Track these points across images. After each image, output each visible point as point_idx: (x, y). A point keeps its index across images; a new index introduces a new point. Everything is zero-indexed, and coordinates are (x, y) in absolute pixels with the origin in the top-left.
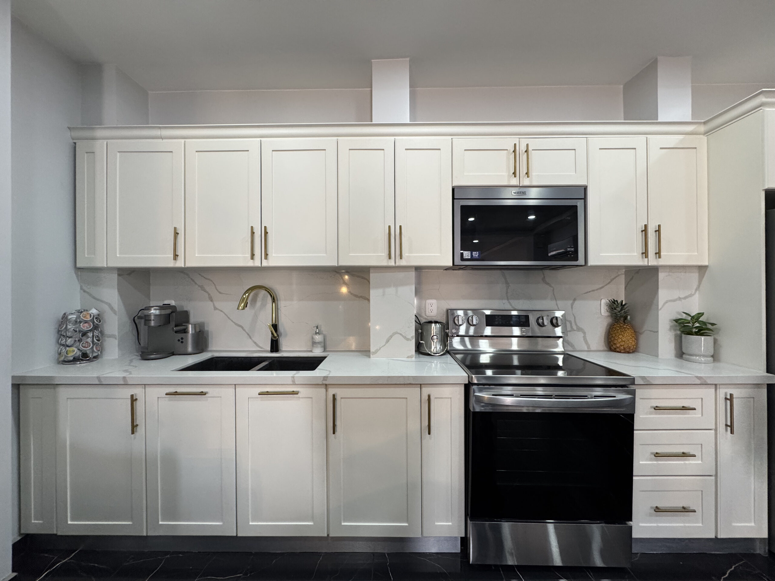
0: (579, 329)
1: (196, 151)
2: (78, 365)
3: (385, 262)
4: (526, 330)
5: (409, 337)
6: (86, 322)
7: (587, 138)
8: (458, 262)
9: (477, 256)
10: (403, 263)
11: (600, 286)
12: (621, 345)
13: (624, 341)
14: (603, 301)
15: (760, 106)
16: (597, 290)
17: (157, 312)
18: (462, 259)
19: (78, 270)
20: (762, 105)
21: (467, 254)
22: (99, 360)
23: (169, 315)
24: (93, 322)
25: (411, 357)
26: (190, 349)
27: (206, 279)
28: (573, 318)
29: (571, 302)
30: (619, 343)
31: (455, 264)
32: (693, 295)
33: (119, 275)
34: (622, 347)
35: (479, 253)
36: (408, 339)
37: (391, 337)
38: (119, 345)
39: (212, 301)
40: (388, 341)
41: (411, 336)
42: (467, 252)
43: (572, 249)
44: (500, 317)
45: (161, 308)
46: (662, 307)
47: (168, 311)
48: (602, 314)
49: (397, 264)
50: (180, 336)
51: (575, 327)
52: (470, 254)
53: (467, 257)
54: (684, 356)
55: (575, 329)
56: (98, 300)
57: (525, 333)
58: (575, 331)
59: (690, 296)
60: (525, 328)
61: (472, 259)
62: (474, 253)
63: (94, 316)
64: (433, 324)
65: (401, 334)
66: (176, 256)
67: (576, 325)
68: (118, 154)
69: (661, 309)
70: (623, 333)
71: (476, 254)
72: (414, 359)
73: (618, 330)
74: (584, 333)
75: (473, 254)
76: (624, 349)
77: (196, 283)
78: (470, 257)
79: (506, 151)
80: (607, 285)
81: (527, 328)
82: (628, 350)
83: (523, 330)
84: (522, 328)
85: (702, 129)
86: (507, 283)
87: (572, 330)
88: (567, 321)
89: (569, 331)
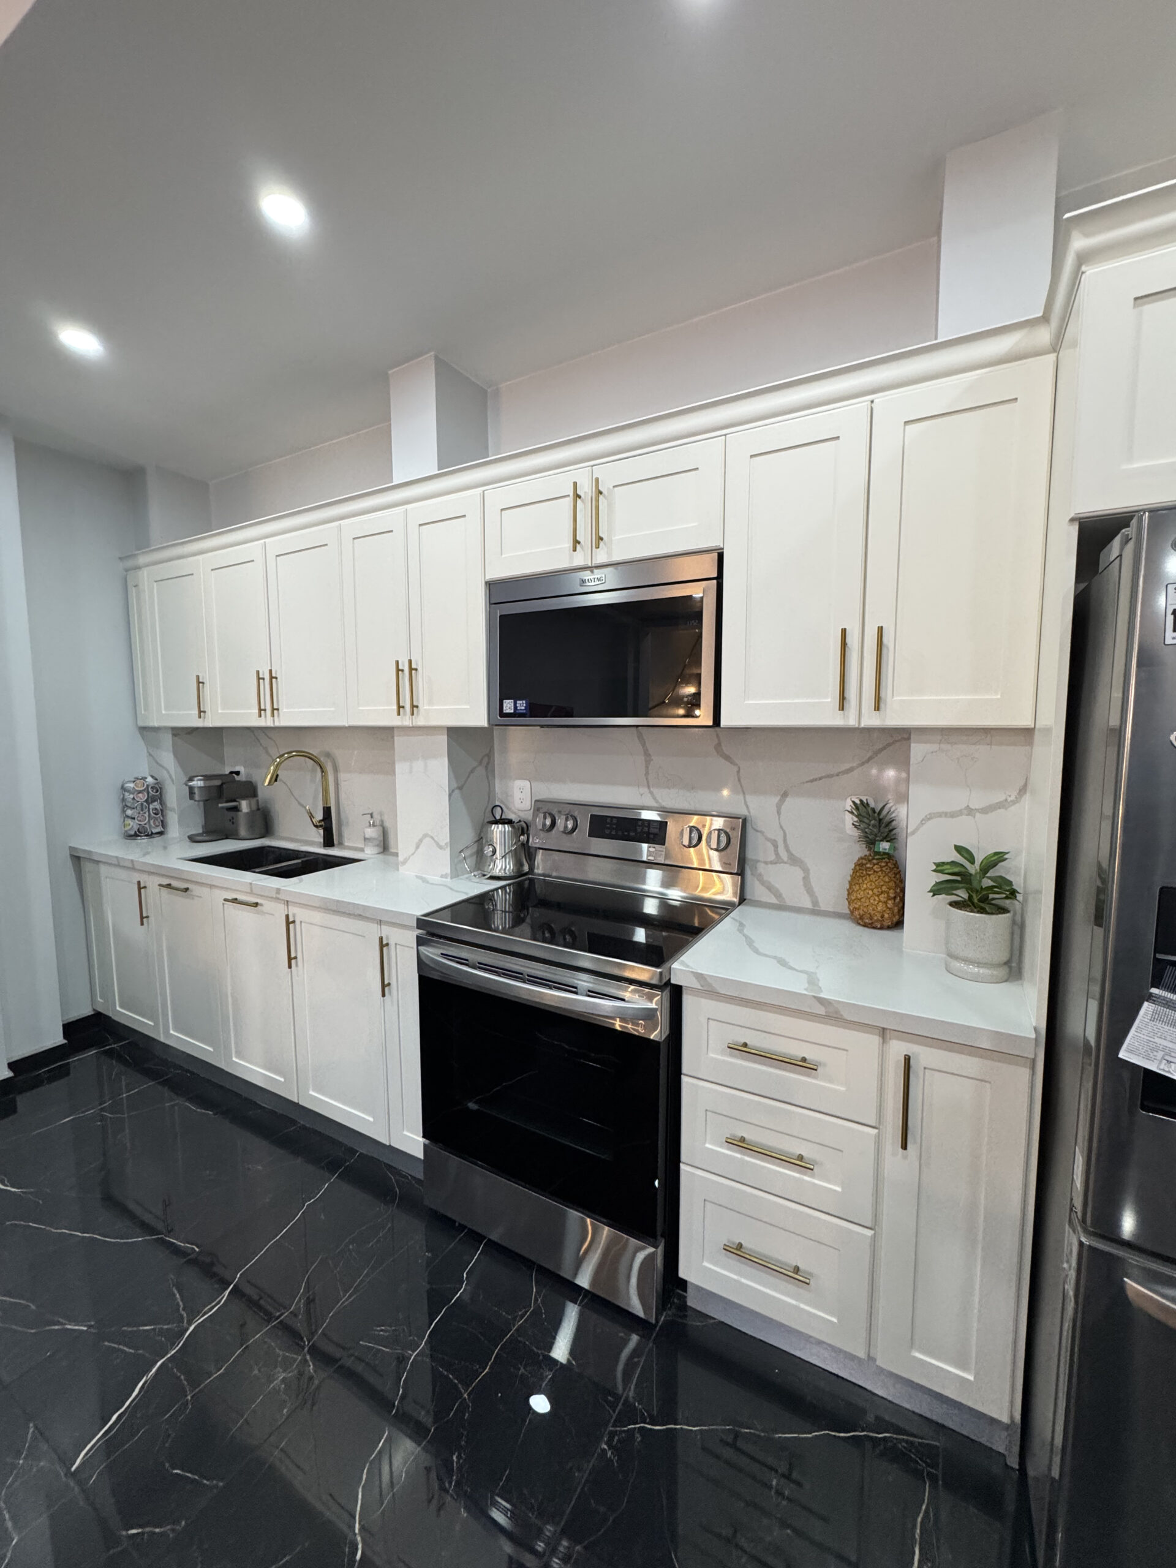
0: (794, 860)
1: (212, 570)
2: (140, 841)
4: (656, 851)
5: (442, 844)
6: (140, 792)
7: (725, 435)
8: (496, 719)
9: (523, 708)
11: (847, 766)
14: (853, 802)
15: (1080, 268)
17: (201, 784)
18: (502, 714)
19: (144, 730)
20: (1082, 260)
21: (508, 706)
22: (162, 836)
23: (220, 787)
24: (148, 793)
26: (243, 832)
27: (270, 738)
28: (779, 833)
29: (776, 800)
31: (491, 723)
32: (1014, 803)
33: (174, 735)
35: (526, 703)
36: (441, 847)
37: (421, 840)
38: (179, 821)
41: (446, 841)
42: (509, 701)
44: (615, 821)
45: (206, 778)
46: (918, 828)
47: (218, 783)
48: (848, 832)
50: (232, 814)
51: (784, 855)
52: (513, 704)
53: (508, 711)
55: (785, 859)
57: (653, 856)
58: (783, 862)
59: (1004, 805)
60: (656, 848)
62: (519, 702)
63: (148, 786)
65: (432, 838)
66: (201, 712)
67: (788, 850)
68: (155, 584)
69: (913, 833)
70: (861, 881)
71: (522, 705)
72: (449, 880)
74: (806, 871)
75: (518, 705)
76: (867, 916)
78: (512, 711)
79: (563, 499)
80: (861, 764)
81: (658, 847)
82: (873, 920)
83: (649, 849)
85: (1044, 336)
86: (647, 754)
87: (778, 860)
88: (767, 839)
89: (772, 863)
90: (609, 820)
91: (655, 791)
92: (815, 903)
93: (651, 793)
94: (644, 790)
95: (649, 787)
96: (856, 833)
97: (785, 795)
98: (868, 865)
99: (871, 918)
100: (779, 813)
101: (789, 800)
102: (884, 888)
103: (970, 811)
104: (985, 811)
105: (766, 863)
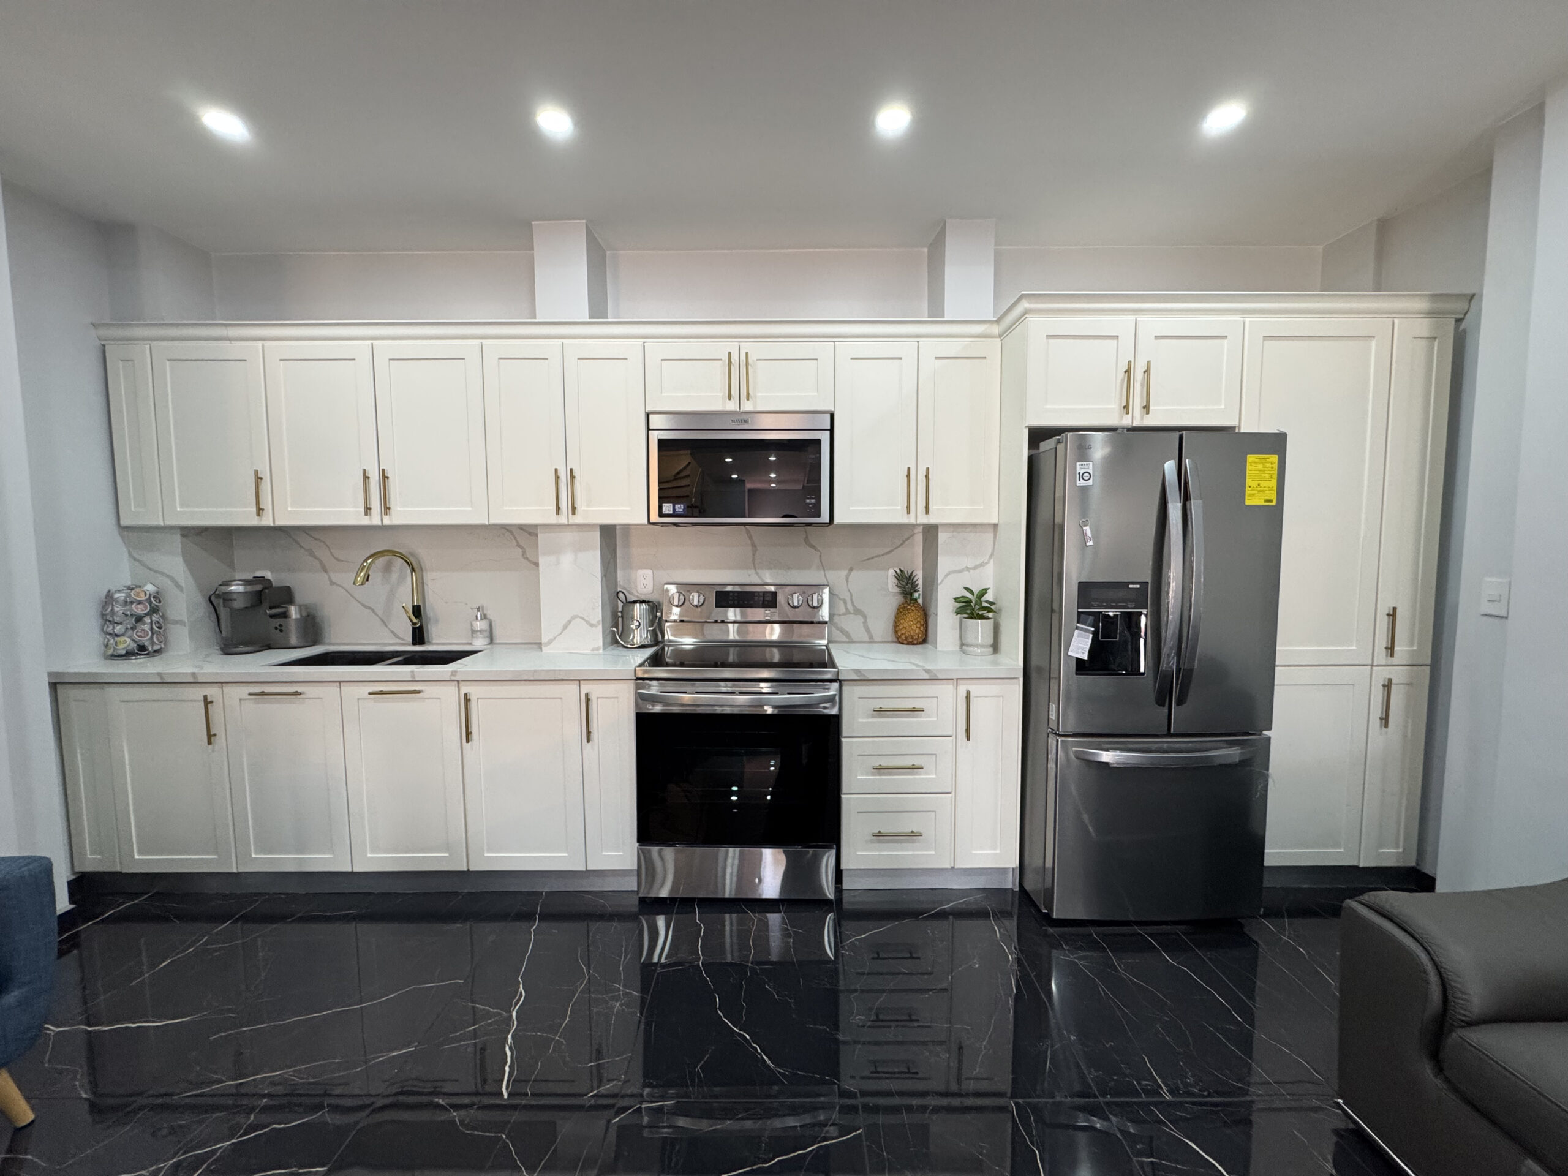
0: (858, 612)
1: (281, 360)
2: (134, 661)
3: (553, 519)
4: (771, 612)
5: (594, 622)
6: (140, 603)
7: (834, 342)
8: (655, 518)
9: (681, 510)
10: (578, 519)
11: (889, 549)
12: (902, 634)
13: (905, 628)
14: (891, 572)
15: (1025, 314)
16: (883, 555)
17: (241, 589)
18: (661, 515)
19: (124, 530)
20: (1026, 312)
21: (668, 508)
22: (164, 655)
23: (261, 592)
24: (150, 603)
25: (598, 649)
26: (294, 640)
27: (316, 539)
28: (849, 594)
29: (845, 573)
30: (901, 630)
31: (651, 521)
32: (987, 563)
34: (903, 637)
35: (684, 506)
36: (592, 625)
37: (569, 622)
38: (190, 633)
39: (326, 571)
40: (565, 627)
41: (597, 620)
42: (668, 504)
43: (813, 501)
44: (736, 595)
45: (246, 582)
46: (942, 581)
47: (259, 587)
48: (890, 590)
49: (571, 522)
50: (277, 622)
51: (851, 609)
52: (671, 507)
53: (667, 512)
55: (852, 611)
56: (156, 572)
57: (769, 617)
58: (850, 613)
59: (982, 565)
60: (769, 610)
61: (674, 515)
62: (677, 506)
63: (150, 594)
64: (638, 605)
65: (583, 619)
66: (260, 511)
67: (853, 605)
68: (168, 363)
69: (941, 583)
71: (679, 508)
72: (601, 651)
74: (865, 617)
75: (676, 508)
76: (906, 638)
77: (301, 547)
78: (671, 512)
79: (720, 362)
80: (896, 548)
81: (772, 610)
82: (910, 640)
83: (767, 612)
84: (763, 611)
85: (995, 330)
86: (754, 545)
87: (848, 612)
88: (840, 599)
89: (844, 614)
90: (731, 594)
91: (759, 571)
92: (871, 637)
93: (757, 573)
94: (753, 571)
95: (755, 569)
96: (897, 590)
97: (851, 569)
98: (909, 607)
99: (912, 638)
100: (847, 581)
101: (854, 573)
102: (918, 620)
103: (968, 569)
104: (975, 568)
105: (840, 615)
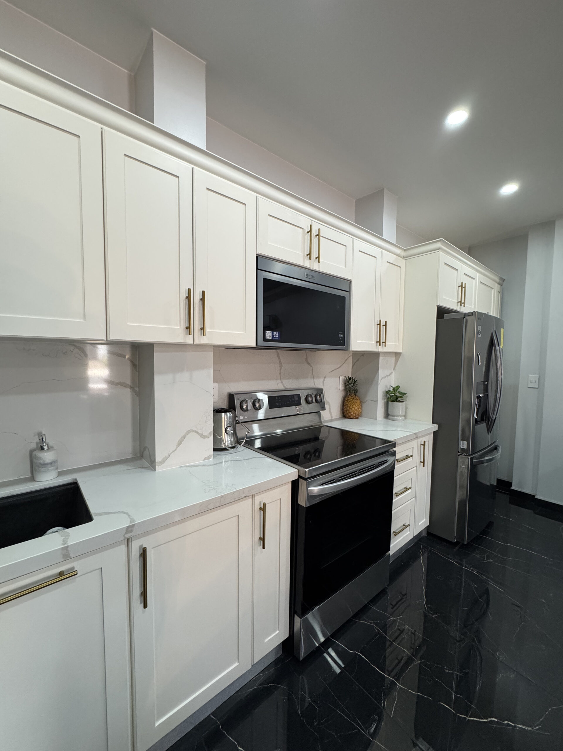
0: (327, 402)
3: (181, 338)
4: (299, 408)
5: (206, 434)
7: (353, 238)
8: (261, 342)
9: (277, 337)
11: (340, 365)
12: (354, 413)
13: (356, 410)
14: (342, 378)
16: (338, 369)
18: (265, 340)
20: (440, 248)
21: (269, 335)
25: (209, 458)
29: (323, 380)
30: (353, 411)
31: (258, 345)
34: (355, 415)
35: (279, 334)
36: (204, 437)
37: (184, 437)
40: (180, 443)
41: (209, 432)
42: (269, 332)
43: (342, 336)
44: (279, 398)
48: (340, 389)
49: (197, 342)
52: (271, 334)
53: (268, 338)
54: (389, 417)
55: (325, 402)
57: (299, 411)
59: (391, 374)
60: (298, 407)
61: (273, 340)
62: (275, 333)
65: (197, 432)
67: (325, 399)
69: (379, 383)
70: (355, 404)
71: (276, 335)
72: (212, 459)
73: (352, 401)
74: (330, 405)
75: (274, 335)
78: (271, 338)
79: (302, 230)
82: (358, 416)
84: (297, 407)
85: (403, 254)
86: (281, 363)
90: (277, 398)
92: (332, 417)
93: (282, 382)
94: (279, 381)
96: (343, 388)
97: (325, 378)
100: (323, 385)
103: (387, 376)
